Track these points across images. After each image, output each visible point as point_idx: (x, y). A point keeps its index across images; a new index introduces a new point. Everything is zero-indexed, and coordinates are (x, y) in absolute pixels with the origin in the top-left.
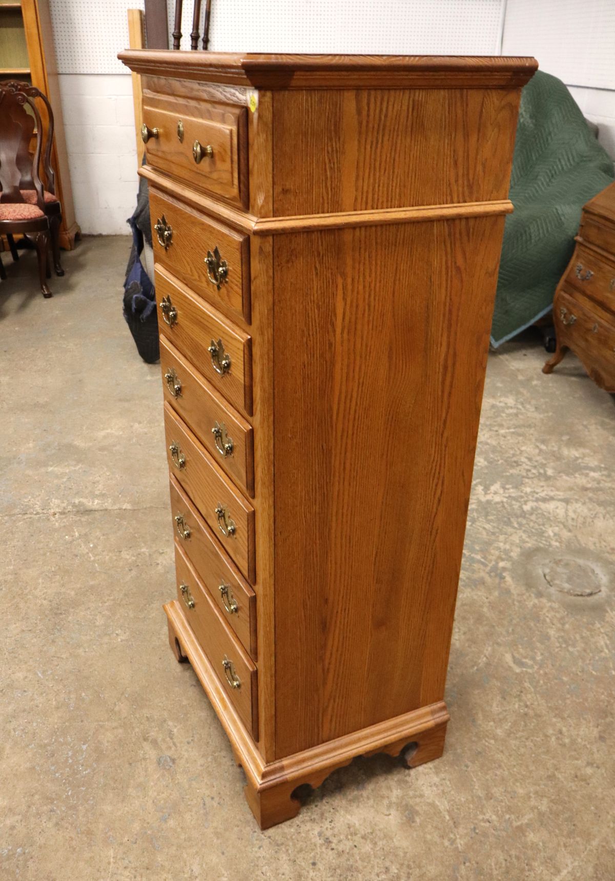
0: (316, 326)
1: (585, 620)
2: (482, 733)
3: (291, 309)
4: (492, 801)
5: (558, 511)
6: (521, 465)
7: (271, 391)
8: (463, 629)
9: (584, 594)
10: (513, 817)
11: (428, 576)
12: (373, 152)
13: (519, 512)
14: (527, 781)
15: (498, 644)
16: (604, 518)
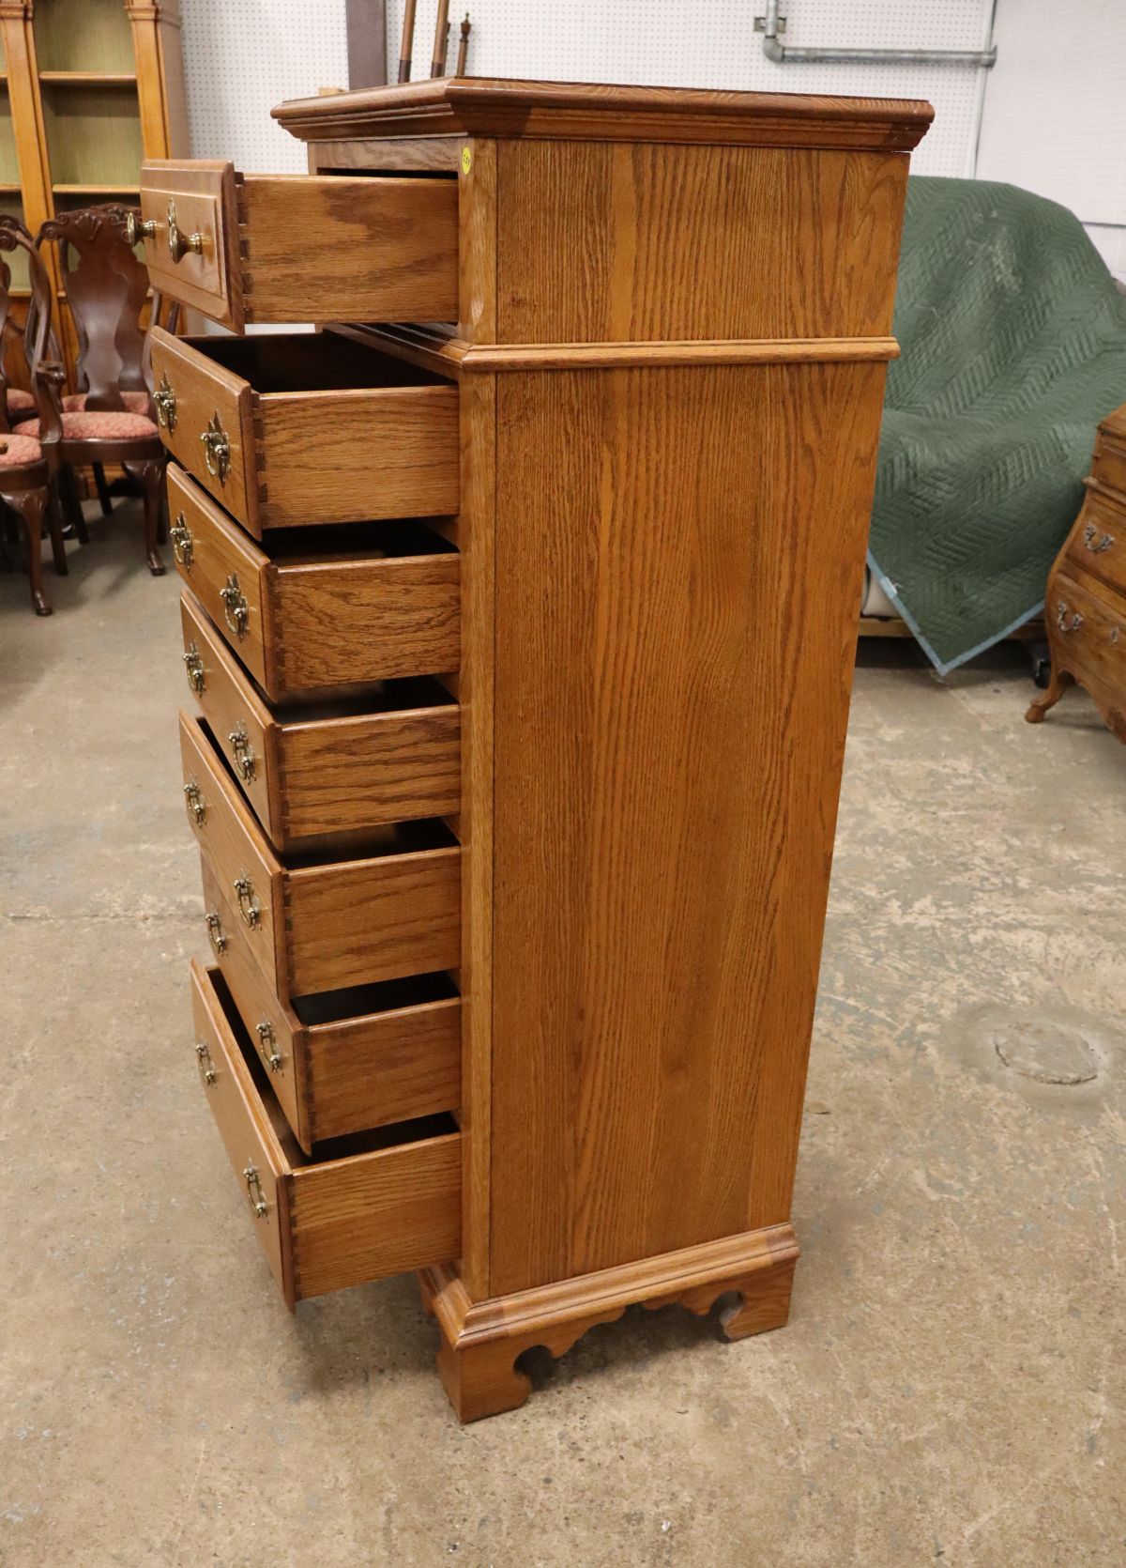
0: (566, 531)
1: (1063, 1123)
2: (861, 1293)
3: (525, 498)
4: (867, 1400)
5: (1031, 945)
6: (972, 870)
7: (492, 636)
8: (843, 1128)
9: (1064, 1081)
10: (902, 1426)
11: (760, 987)
12: (662, 245)
13: (960, 945)
14: (934, 1372)
15: (902, 1153)
16: (1114, 960)
